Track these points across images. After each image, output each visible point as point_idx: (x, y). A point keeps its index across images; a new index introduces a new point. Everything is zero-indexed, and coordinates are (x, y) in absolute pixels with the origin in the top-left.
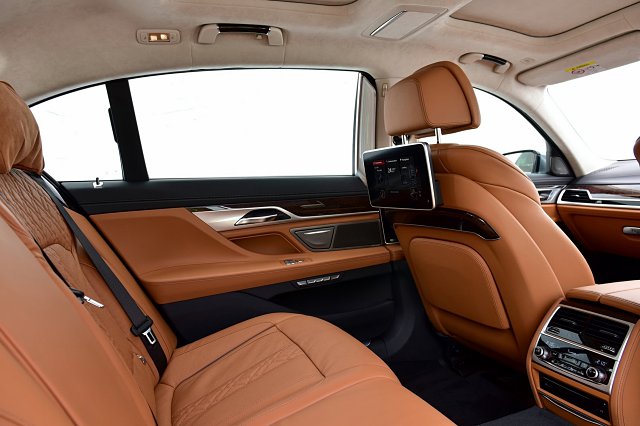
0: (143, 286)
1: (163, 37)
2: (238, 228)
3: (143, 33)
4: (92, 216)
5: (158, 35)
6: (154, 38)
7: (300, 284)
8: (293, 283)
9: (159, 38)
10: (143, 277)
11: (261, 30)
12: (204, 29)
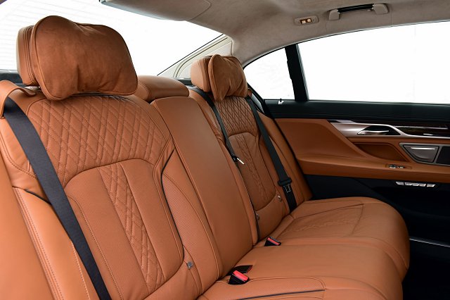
0: (297, 162)
1: (309, 20)
2: (359, 136)
3: (298, 20)
4: (276, 119)
5: (306, 20)
6: (304, 22)
7: (398, 183)
8: (393, 182)
9: (307, 21)
10: (298, 157)
11: (369, 7)
12: (331, 12)
